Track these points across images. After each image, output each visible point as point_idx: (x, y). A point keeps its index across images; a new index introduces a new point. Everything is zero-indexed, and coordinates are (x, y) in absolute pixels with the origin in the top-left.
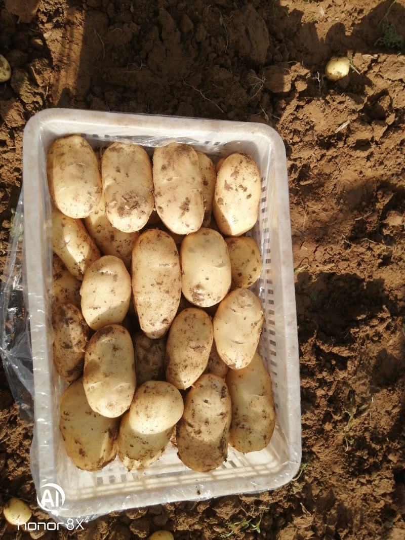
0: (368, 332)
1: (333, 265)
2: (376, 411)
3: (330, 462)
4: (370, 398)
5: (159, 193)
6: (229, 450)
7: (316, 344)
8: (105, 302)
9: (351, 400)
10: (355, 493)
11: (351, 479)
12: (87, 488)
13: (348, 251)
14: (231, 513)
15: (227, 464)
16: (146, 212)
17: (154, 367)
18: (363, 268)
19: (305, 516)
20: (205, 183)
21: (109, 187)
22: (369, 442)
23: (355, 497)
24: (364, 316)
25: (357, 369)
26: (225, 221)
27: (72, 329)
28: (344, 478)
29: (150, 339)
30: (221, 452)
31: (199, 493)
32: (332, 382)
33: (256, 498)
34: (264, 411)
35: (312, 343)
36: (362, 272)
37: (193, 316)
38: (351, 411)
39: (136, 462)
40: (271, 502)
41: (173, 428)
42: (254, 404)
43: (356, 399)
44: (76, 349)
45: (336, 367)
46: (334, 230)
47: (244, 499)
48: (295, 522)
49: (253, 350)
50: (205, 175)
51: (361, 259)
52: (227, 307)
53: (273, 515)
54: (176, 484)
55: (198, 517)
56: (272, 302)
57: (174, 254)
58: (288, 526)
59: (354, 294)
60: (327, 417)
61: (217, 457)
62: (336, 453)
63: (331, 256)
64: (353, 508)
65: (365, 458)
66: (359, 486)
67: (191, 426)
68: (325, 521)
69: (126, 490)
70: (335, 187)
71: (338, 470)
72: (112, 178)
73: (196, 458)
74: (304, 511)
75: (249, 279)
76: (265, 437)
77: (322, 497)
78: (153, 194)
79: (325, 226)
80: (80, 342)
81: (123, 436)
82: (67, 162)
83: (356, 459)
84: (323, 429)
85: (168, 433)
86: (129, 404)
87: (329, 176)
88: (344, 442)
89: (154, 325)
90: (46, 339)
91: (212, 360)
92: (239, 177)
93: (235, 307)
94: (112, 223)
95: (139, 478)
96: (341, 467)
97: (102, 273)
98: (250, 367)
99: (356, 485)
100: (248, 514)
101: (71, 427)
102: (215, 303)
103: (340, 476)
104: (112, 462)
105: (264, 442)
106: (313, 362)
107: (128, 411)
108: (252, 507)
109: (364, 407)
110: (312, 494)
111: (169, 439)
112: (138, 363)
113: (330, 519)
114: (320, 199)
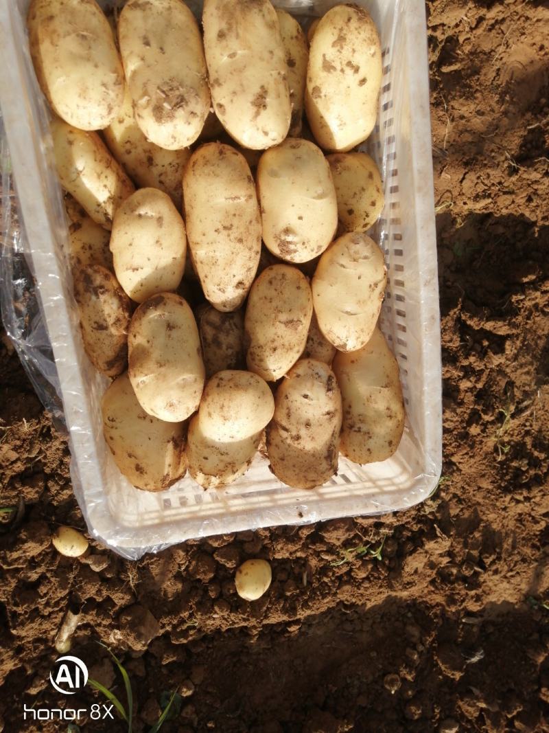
0: (537, 301)
1: (490, 200)
2: (543, 409)
3: (475, 475)
4: (534, 393)
5: (217, 82)
6: (339, 461)
7: (460, 317)
8: (149, 259)
9: (509, 394)
10: (507, 512)
11: (503, 495)
12: (151, 512)
13: (514, 179)
14: (343, 538)
15: (338, 479)
16: (199, 114)
17: (230, 351)
18: (536, 204)
19: (440, 540)
20: (291, 63)
21: (135, 73)
22: (530, 450)
23: (507, 517)
24: (533, 277)
25: (518, 352)
26: (324, 126)
27: (105, 302)
28: (494, 495)
29: (220, 312)
30: (329, 463)
31: (301, 515)
32: (482, 370)
33: (376, 520)
34: (388, 409)
35: (455, 316)
36: (533, 211)
37: (281, 277)
38: (508, 409)
39: (213, 479)
40: (395, 524)
41: (261, 434)
42: (374, 400)
43: (515, 394)
44: (113, 330)
45: (489, 350)
46: (493, 146)
47: (359, 521)
48: (427, 547)
49: (372, 323)
50: (289, 49)
51: (532, 190)
52: (332, 262)
53: (399, 539)
54: (270, 504)
55: (301, 543)
56: (399, 253)
57: (247, 180)
58: (418, 552)
59: (519, 245)
60: (474, 418)
61: (324, 470)
62: (484, 464)
63: (486, 188)
64: (504, 531)
65: (524, 469)
66: (513, 504)
67: (286, 430)
68: (466, 545)
69: (203, 513)
70: (498, 74)
71: (486, 484)
72: (139, 56)
73: (294, 471)
74: (439, 535)
75: (365, 219)
76: (390, 443)
77: (462, 517)
78: (206, 83)
79: (480, 139)
80: (118, 320)
81: (192, 447)
82: (61, 31)
83: (511, 470)
84: (467, 434)
85: (255, 440)
86: (197, 403)
87: (489, 55)
88: (496, 450)
89: (224, 292)
90: (68, 316)
91: (312, 340)
92: (345, 47)
93: (344, 260)
94: (146, 135)
95: (219, 498)
96: (490, 481)
97: (140, 216)
98: (366, 348)
99: (509, 503)
100: (365, 539)
101: (121, 437)
102: (314, 255)
103: (488, 492)
104: (182, 480)
105: (388, 449)
106: (456, 344)
107: (196, 413)
108: (371, 531)
109: (525, 403)
110: (449, 514)
111: (257, 447)
112: (205, 347)
113: (472, 543)
114: (472, 95)
